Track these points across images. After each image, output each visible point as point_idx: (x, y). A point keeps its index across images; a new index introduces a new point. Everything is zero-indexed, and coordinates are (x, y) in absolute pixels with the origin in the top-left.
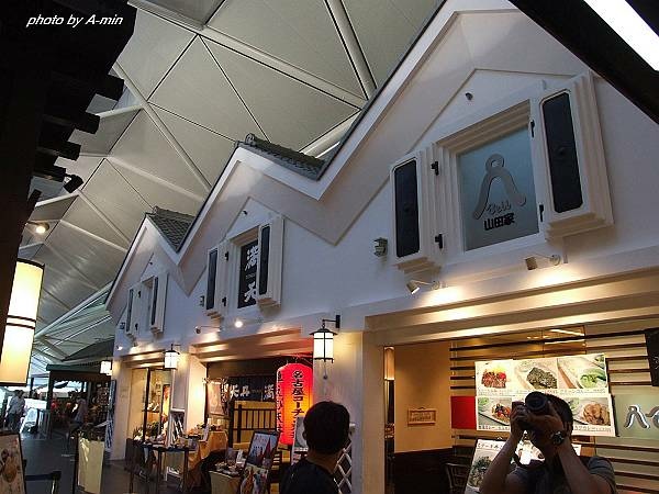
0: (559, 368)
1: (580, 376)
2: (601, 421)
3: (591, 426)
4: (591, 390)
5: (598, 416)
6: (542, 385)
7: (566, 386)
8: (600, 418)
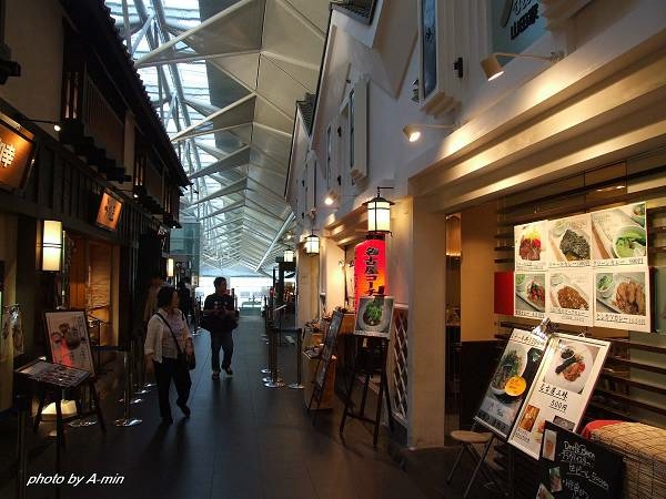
0: (593, 228)
1: (615, 241)
2: (635, 308)
3: (623, 315)
4: (627, 260)
5: (632, 300)
6: (575, 254)
7: (600, 256)
8: (635, 304)
